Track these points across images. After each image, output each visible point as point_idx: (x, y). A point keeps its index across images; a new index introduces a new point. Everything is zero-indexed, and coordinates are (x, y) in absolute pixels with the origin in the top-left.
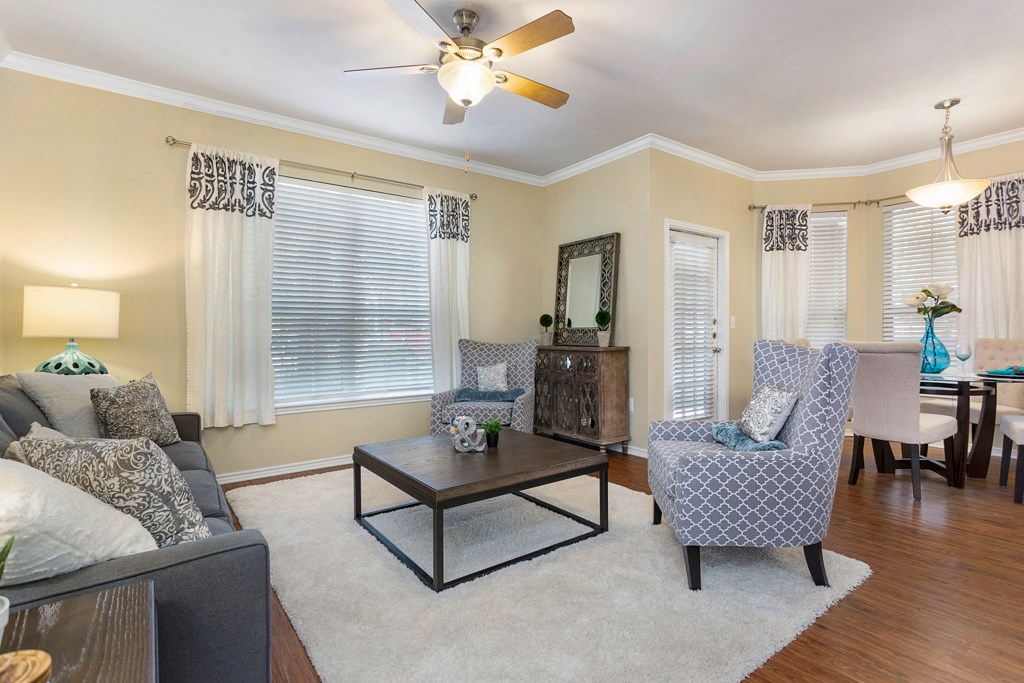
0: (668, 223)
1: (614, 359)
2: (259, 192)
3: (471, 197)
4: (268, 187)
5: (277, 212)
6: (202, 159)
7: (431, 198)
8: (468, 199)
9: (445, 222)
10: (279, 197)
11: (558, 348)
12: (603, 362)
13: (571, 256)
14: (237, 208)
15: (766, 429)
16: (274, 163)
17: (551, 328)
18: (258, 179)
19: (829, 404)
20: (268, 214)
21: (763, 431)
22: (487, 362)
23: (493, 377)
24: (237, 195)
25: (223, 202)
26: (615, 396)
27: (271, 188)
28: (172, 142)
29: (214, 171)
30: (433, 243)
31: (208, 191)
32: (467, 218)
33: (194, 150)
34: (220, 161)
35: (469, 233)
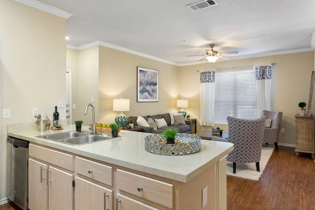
2: (211, 77)
4: (214, 76)
7: (256, 68)
8: (271, 65)
12: (297, 121)
14: (207, 81)
16: (215, 70)
18: (212, 74)
20: (213, 81)
24: (208, 79)
25: (205, 81)
26: (304, 135)
28: (198, 71)
29: (204, 75)
30: (257, 81)
31: (203, 79)
32: (270, 71)
33: (201, 72)
34: (205, 73)
35: (271, 76)
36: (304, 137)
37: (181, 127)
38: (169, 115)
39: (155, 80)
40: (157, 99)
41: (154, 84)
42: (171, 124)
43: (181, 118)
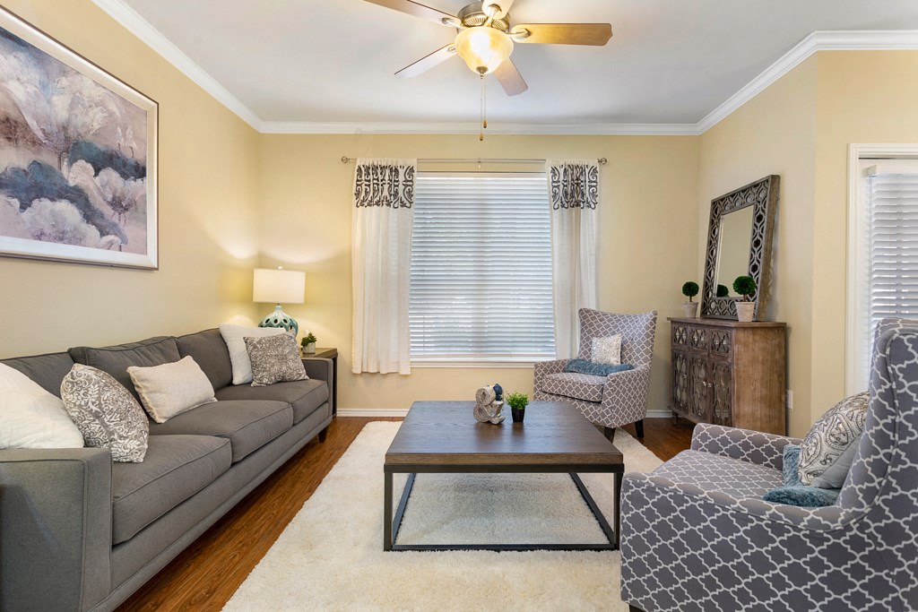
0: (856, 150)
1: (757, 338)
2: (401, 188)
3: (600, 162)
4: (409, 183)
5: (416, 202)
6: (363, 169)
7: (554, 170)
8: (597, 165)
9: (569, 192)
10: (418, 190)
11: (707, 322)
12: (738, 341)
13: (723, 212)
14: (385, 203)
15: (817, 466)
16: (413, 162)
17: (699, 298)
18: (401, 178)
19: (893, 443)
20: (408, 205)
21: (811, 468)
22: (605, 333)
23: (606, 349)
24: (386, 193)
25: (376, 200)
26: (758, 385)
27: (411, 183)
28: (345, 160)
29: (371, 177)
30: (556, 213)
31: (366, 193)
32: (595, 184)
33: (358, 164)
34: (375, 168)
35: (597, 199)
36: (758, 394)
37: (293, 393)
38: (217, 338)
39: (134, 145)
40: (144, 252)
41: (125, 164)
42: (231, 384)
43: (287, 351)
